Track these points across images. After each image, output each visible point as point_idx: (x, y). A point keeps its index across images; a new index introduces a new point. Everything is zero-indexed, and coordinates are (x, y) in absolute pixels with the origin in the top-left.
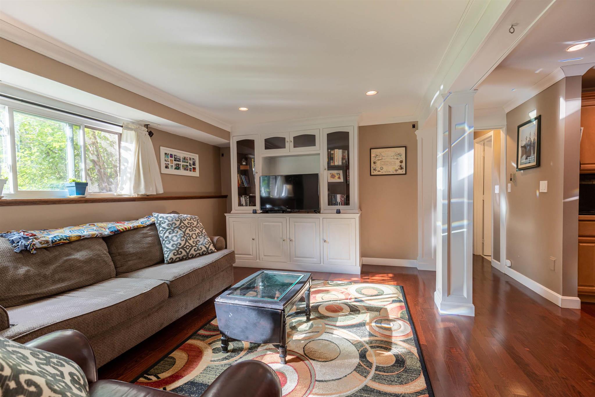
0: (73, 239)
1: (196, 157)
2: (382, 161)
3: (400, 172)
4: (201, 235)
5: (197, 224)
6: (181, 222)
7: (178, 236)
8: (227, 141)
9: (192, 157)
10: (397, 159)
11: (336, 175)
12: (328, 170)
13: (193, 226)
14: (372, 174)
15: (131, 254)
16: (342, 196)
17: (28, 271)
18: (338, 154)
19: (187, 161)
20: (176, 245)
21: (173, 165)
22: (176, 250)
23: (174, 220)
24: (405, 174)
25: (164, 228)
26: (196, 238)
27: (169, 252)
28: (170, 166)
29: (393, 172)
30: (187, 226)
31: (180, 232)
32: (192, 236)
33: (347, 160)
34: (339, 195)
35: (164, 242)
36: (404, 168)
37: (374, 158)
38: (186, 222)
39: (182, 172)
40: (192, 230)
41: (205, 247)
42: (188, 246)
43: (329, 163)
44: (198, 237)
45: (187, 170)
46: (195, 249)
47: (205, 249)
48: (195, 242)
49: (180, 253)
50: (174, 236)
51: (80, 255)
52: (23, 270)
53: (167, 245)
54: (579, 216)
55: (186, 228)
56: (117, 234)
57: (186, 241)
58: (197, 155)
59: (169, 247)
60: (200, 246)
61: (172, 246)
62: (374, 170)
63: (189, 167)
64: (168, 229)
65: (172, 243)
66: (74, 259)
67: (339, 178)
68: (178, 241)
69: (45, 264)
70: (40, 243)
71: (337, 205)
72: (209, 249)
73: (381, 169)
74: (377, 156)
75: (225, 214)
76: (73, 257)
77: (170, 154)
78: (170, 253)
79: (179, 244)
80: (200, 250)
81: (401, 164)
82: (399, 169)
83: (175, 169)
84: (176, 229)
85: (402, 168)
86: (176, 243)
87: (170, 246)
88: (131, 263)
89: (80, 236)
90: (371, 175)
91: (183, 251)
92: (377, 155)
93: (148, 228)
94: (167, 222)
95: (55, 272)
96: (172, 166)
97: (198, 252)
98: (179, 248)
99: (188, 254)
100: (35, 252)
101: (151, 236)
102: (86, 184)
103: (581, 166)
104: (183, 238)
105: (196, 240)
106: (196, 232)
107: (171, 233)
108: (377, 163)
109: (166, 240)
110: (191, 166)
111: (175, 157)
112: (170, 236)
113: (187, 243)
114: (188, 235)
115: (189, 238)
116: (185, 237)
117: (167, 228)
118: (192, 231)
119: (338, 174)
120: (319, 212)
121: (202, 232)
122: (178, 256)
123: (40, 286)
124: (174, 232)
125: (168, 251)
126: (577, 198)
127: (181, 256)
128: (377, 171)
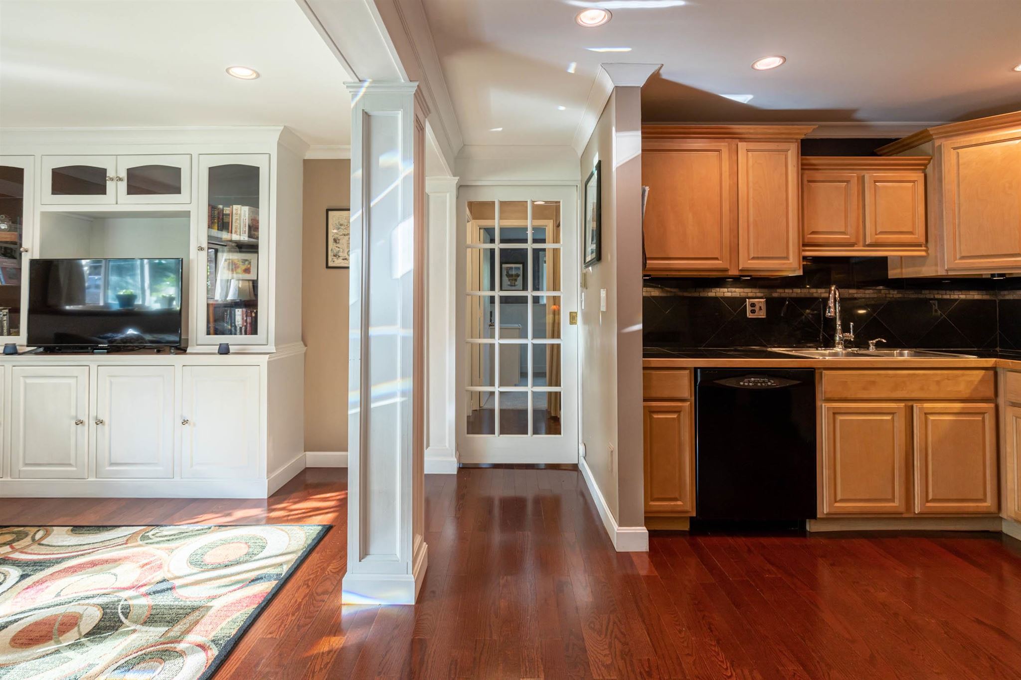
11: (240, 263)
14: (330, 264)
18: (240, 215)
37: (335, 230)
54: (643, 360)
62: (334, 256)
74: (342, 227)
90: (327, 267)
92: (341, 225)
103: (648, 262)
108: (340, 241)
119: (247, 263)
126: (639, 327)
128: (342, 258)
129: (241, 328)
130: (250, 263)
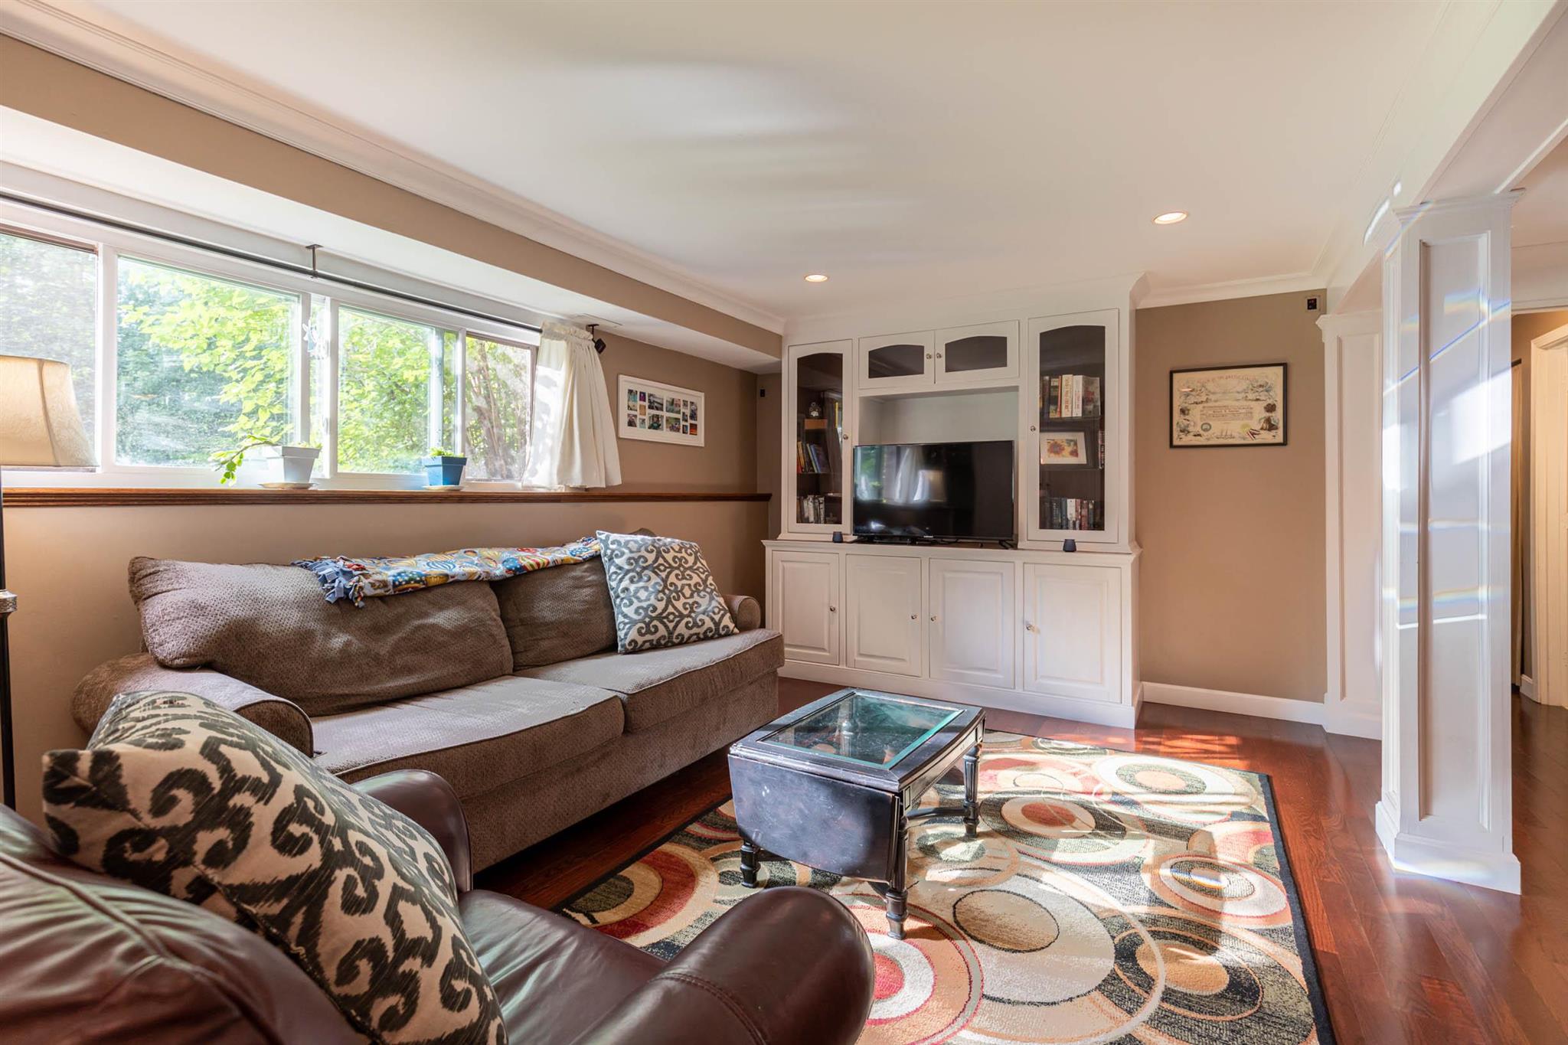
0: (433, 581)
1: (699, 399)
2: (1205, 405)
3: (1266, 437)
4: (704, 590)
5: (695, 563)
6: (659, 555)
7: (651, 589)
8: (774, 359)
9: (689, 399)
10: (1257, 400)
11: (1065, 444)
12: (1041, 431)
13: (686, 566)
14: (1176, 442)
15: (546, 624)
16: (1082, 503)
17: (348, 644)
18: (1073, 387)
19: (677, 409)
20: (646, 609)
21: (646, 418)
22: (644, 622)
23: (643, 549)
24: (1285, 443)
25: (620, 568)
26: (692, 596)
27: (628, 626)
28: (638, 422)
29: (1244, 439)
30: (670, 566)
31: (655, 579)
32: (681, 591)
33: (1099, 404)
34: (1074, 500)
35: (618, 601)
36: (1281, 425)
37: (1183, 398)
38: (669, 557)
39: (665, 435)
40: (683, 575)
41: (712, 619)
42: (673, 613)
43: (1043, 413)
44: (695, 595)
45: (678, 430)
46: (687, 623)
47: (712, 625)
48: (688, 606)
49: (653, 630)
50: (642, 587)
51: (445, 618)
52: (338, 641)
53: (625, 610)
55: (668, 570)
56: (520, 576)
57: (669, 602)
58: (702, 395)
59: (629, 615)
60: (701, 617)
61: (637, 612)
62: (1181, 431)
63: (682, 423)
64: (628, 572)
65: (636, 604)
66: (433, 625)
67: (1075, 453)
68: (649, 600)
69: (379, 630)
70: (373, 585)
71: (1067, 528)
72: (722, 625)
73: (1206, 430)
74: (1193, 393)
75: (764, 542)
76: (431, 621)
77: (641, 393)
78: (630, 628)
79: (651, 608)
80: (699, 627)
81: (1268, 414)
82: (1262, 429)
83: (649, 428)
84: (646, 572)
85: (1271, 427)
86: (645, 604)
87: (630, 611)
88: (545, 644)
89: (447, 576)
90: (1172, 446)
91: (661, 627)
92: (1191, 391)
93: (586, 566)
94: (628, 554)
95: (396, 650)
96: (644, 420)
97: (695, 630)
98: (652, 619)
99: (671, 633)
100: (362, 604)
101: (590, 585)
102: (463, 461)
104: (661, 595)
105: (691, 601)
106: (692, 583)
107: (635, 580)
108: (1190, 412)
109: (622, 595)
110: (686, 421)
111: (651, 398)
112: (632, 588)
113: (670, 606)
114: (672, 588)
115: (674, 594)
116: (667, 592)
117: (627, 567)
118: (684, 578)
119: (1072, 443)
120: (1014, 546)
121: (705, 581)
122: (648, 637)
123: (365, 678)
124: (640, 578)
125: (627, 623)
127: (655, 637)
128: (1192, 434)
129: (1074, 523)
130: (1076, 444)
